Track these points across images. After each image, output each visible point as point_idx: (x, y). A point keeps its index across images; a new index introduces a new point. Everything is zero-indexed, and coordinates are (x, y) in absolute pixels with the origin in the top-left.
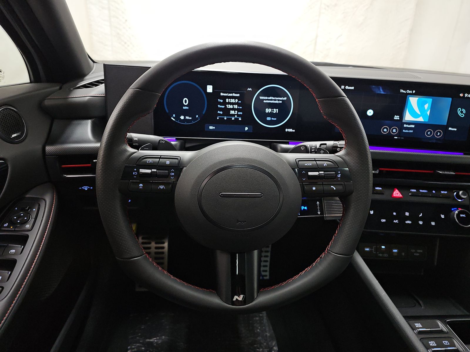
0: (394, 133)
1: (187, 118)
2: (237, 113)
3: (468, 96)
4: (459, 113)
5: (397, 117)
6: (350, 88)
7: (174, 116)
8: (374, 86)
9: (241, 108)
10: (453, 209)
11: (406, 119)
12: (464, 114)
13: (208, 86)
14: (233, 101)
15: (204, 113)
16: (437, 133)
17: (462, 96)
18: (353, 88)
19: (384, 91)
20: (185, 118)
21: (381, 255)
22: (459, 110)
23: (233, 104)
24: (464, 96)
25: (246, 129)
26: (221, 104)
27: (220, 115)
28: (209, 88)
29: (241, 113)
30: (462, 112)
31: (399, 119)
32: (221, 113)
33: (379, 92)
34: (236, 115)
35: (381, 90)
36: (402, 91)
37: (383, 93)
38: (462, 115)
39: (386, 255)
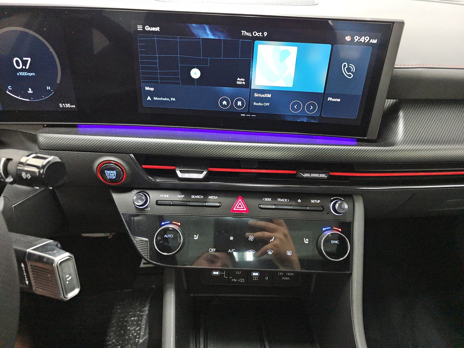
0: (239, 107)
3: (359, 39)
4: (344, 71)
5: (240, 81)
6: (153, 29)
8: (194, 25)
10: (324, 229)
11: (256, 84)
12: (352, 73)
16: (308, 107)
17: (349, 40)
18: (157, 29)
19: (213, 35)
21: (235, 280)
22: (345, 66)
24: (352, 39)
30: (349, 70)
31: (244, 83)
33: (205, 37)
35: (208, 32)
36: (244, 33)
37: (213, 37)
38: (350, 76)
39: (242, 280)
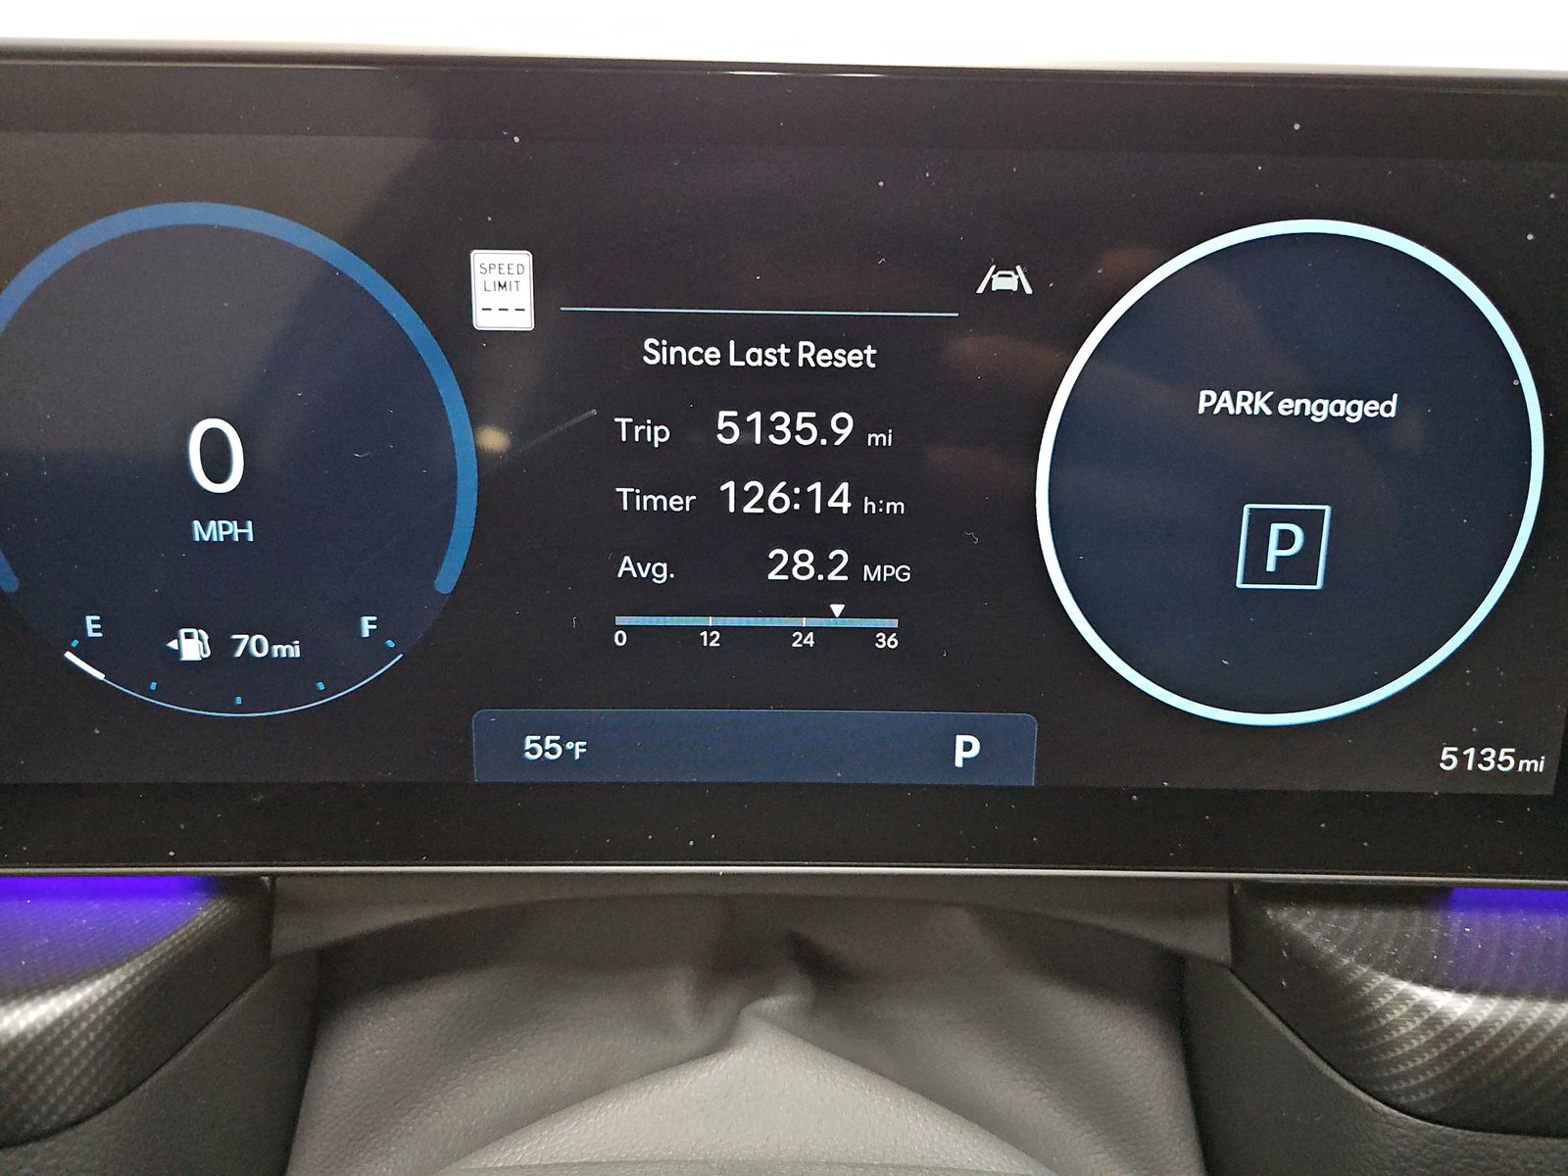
1: (251, 644)
2: (853, 570)
7: (91, 626)
9: (895, 506)
13: (479, 258)
14: (795, 427)
15: (446, 580)
20: (221, 644)
23: (792, 466)
25: (966, 748)
26: (655, 471)
27: (644, 597)
28: (494, 277)
29: (899, 573)
32: (661, 573)
34: (835, 592)
